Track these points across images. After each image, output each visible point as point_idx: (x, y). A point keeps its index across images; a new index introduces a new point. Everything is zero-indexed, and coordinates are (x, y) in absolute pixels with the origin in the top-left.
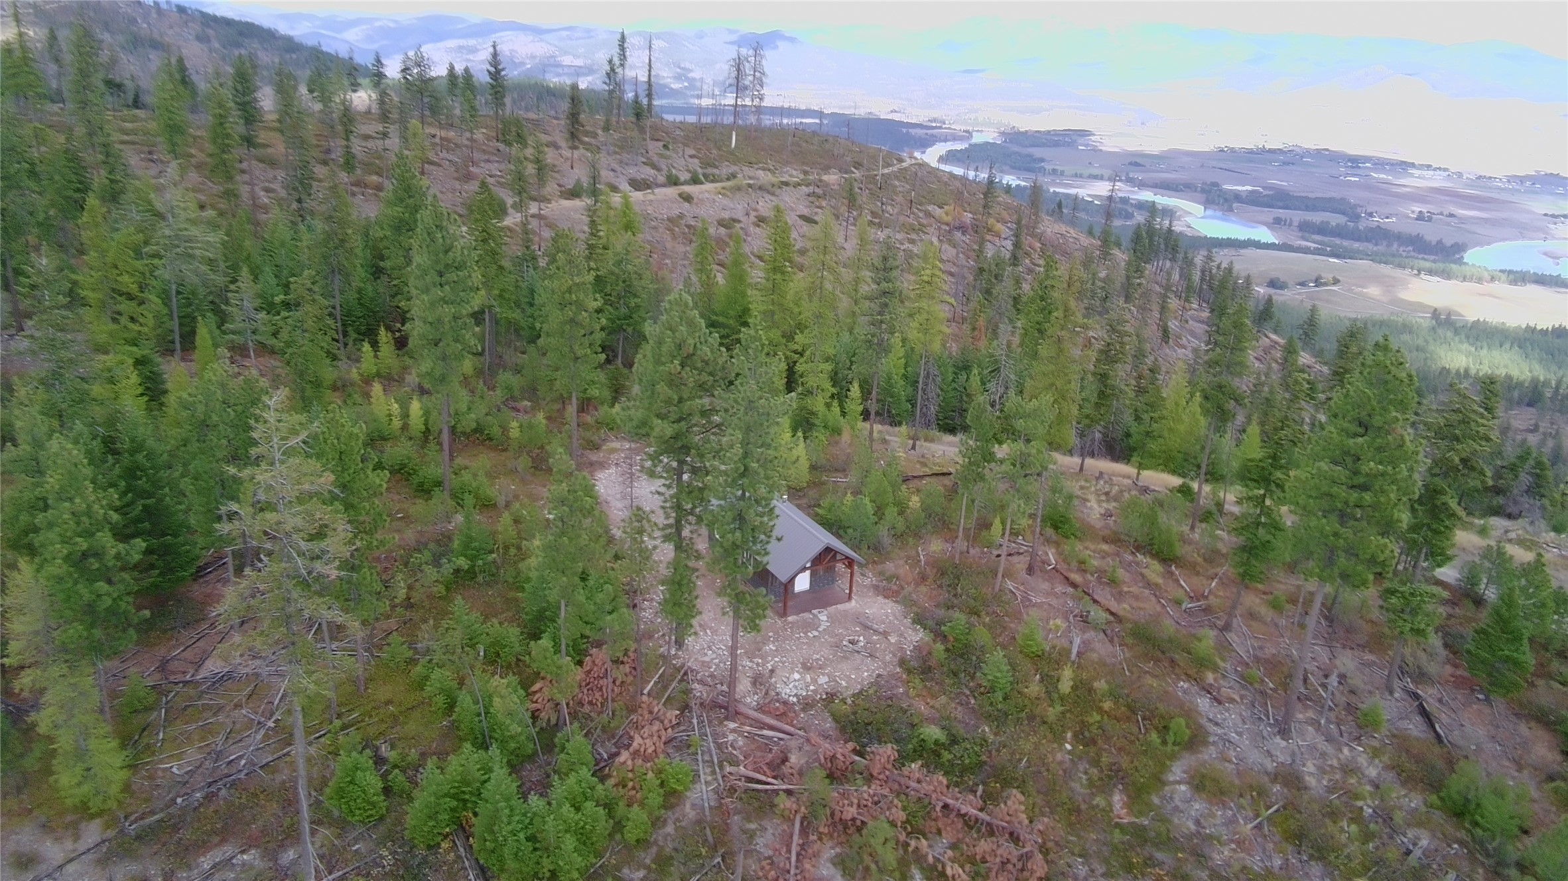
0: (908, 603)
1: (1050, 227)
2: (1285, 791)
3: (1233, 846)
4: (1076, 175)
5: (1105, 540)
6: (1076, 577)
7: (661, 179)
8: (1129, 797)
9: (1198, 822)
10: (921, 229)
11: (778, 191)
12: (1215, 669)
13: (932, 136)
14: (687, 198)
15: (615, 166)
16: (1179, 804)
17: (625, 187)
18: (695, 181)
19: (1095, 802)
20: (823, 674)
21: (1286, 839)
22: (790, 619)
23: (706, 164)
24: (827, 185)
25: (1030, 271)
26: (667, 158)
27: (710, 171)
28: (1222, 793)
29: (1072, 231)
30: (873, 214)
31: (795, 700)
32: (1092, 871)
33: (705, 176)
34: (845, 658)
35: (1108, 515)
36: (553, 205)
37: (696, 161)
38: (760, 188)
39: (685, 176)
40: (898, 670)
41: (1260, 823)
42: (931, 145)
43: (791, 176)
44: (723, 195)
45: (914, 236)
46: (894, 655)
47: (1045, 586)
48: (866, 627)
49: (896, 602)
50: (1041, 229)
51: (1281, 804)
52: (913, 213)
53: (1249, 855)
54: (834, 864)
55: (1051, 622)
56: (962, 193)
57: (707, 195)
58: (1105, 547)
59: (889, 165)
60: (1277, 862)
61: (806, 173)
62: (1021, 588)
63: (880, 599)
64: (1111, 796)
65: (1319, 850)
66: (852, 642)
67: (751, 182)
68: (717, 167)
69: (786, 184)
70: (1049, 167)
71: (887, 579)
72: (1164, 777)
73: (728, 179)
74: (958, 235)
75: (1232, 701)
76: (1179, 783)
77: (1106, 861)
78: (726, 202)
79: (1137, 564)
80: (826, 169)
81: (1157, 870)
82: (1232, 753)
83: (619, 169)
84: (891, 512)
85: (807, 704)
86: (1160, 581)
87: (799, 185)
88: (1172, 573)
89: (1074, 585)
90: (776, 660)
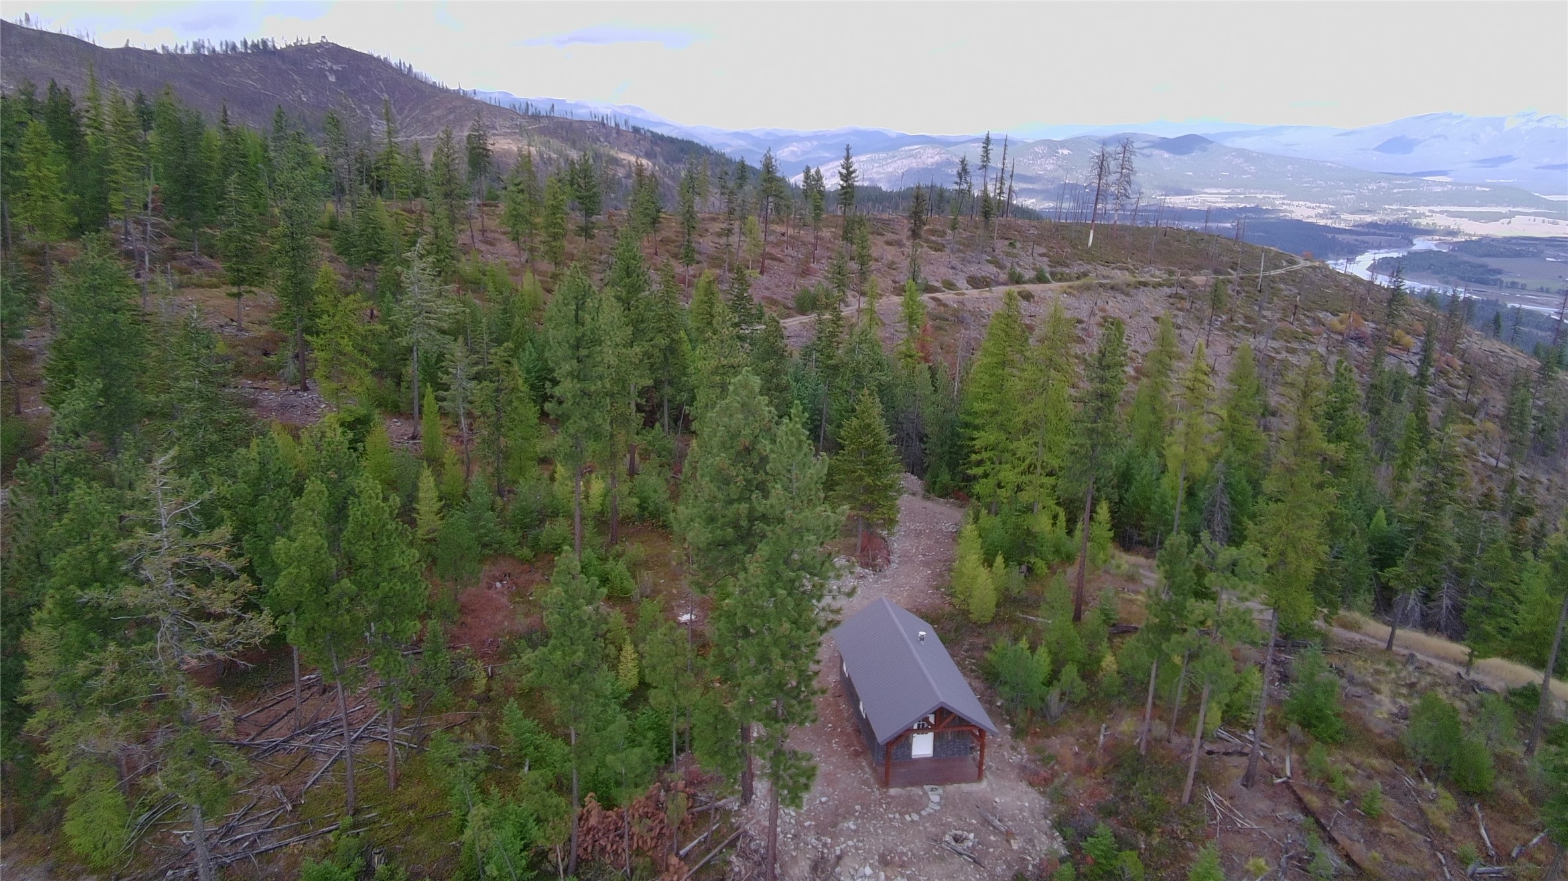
0: (1058, 798)
1: (1477, 342)
4: (1542, 290)
5: (1382, 752)
6: (1314, 801)
7: (1003, 277)
10: (1307, 337)
11: (1133, 291)
13: (1364, 242)
14: (1028, 297)
15: (955, 262)
17: (962, 283)
18: (1040, 279)
20: (902, 875)
22: (893, 791)
23: (1055, 262)
24: (1195, 286)
25: (1445, 393)
26: (1015, 256)
27: (1059, 269)
29: (1508, 349)
30: (1248, 319)
33: (1053, 274)
34: (941, 858)
35: (1403, 715)
36: (884, 300)
37: (1045, 259)
38: (1112, 288)
39: (1029, 274)
42: (1362, 253)
43: (1152, 276)
44: (1069, 294)
45: (1295, 345)
46: (1009, 866)
47: (1263, 805)
48: (986, 822)
49: (1043, 793)
50: (1463, 344)
52: (1298, 320)
55: (1251, 861)
56: (1365, 299)
57: (1050, 294)
58: (1377, 762)
59: (1277, 267)
61: (1171, 273)
62: (1227, 803)
63: (1023, 786)
66: (957, 839)
67: (1104, 281)
68: (1067, 266)
69: (1145, 284)
70: (1506, 279)
71: (1042, 760)
73: (1078, 278)
74: (1353, 346)
78: (1069, 300)
79: (1419, 793)
80: (1197, 269)
83: (959, 266)
84: (1070, 672)
86: (1446, 824)
87: (1160, 285)
88: (1470, 815)
89: (1306, 810)
90: (851, 843)
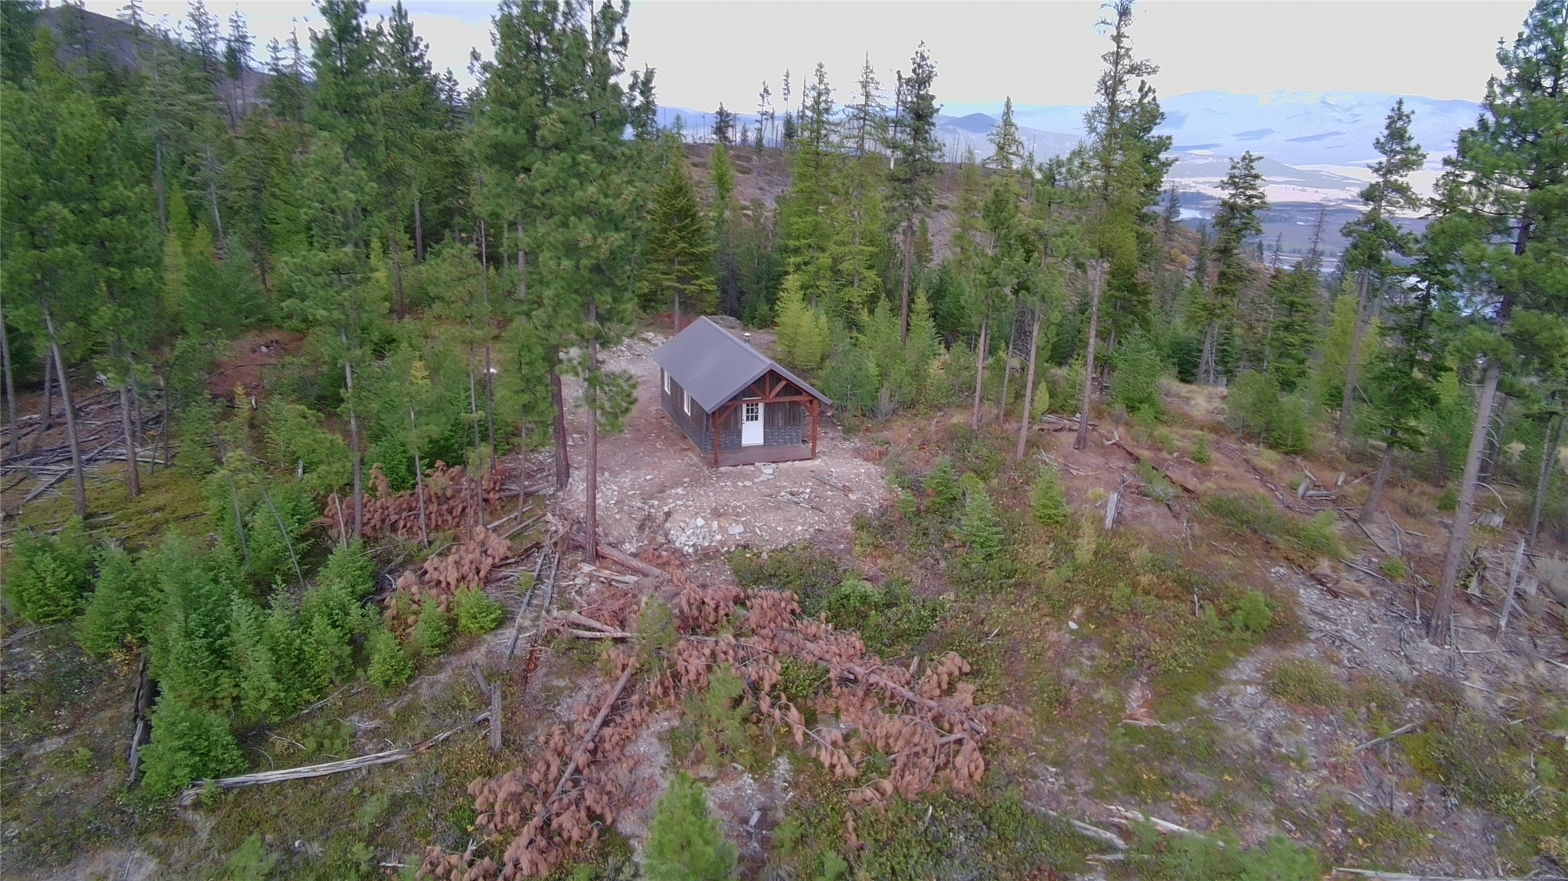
0: (894, 465)
2: (1429, 705)
3: (1325, 772)
6: (1145, 453)
8: (1156, 694)
9: (1268, 737)
12: (1335, 556)
16: (1241, 710)
17: (770, 203)
19: (1096, 696)
20: (737, 522)
21: (1423, 772)
22: (722, 469)
28: (1316, 699)
31: (691, 550)
32: (1071, 787)
34: (777, 507)
35: (1219, 412)
40: (849, 528)
41: (1376, 744)
43: (950, 201)
46: (849, 511)
47: (1096, 460)
48: (822, 483)
49: (877, 464)
51: (1418, 722)
53: (1353, 789)
54: (660, 740)
55: (1090, 492)
60: (1402, 803)
62: (1061, 461)
63: (859, 461)
64: (1127, 690)
65: (1479, 789)
66: (793, 494)
71: (877, 444)
72: (1221, 674)
75: (1358, 594)
76: (1246, 683)
77: (1096, 774)
79: (1245, 451)
81: (1183, 795)
82: (1344, 654)
83: (766, 187)
85: (705, 555)
86: (1274, 468)
88: (1294, 463)
89: (1139, 461)
90: (679, 503)
